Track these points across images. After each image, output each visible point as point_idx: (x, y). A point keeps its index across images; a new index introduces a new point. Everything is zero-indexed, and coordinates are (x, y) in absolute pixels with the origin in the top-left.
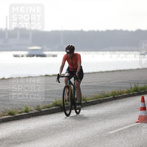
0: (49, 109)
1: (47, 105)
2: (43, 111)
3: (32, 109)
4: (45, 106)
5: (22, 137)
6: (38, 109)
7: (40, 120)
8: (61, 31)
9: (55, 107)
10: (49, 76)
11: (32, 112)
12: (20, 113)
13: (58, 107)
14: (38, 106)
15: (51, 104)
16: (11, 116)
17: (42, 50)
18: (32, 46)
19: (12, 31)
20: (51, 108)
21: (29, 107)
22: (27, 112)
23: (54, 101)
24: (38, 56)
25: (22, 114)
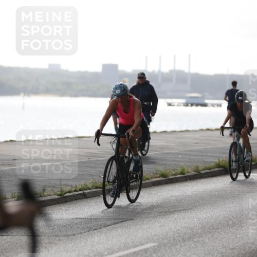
0: (210, 171)
1: (208, 166)
2: (203, 173)
3: (190, 170)
4: (205, 167)
5: (177, 204)
6: (197, 170)
7: (199, 184)
8: (227, 75)
9: (217, 169)
10: (212, 130)
11: (189, 174)
12: (175, 175)
13: (221, 169)
14: (197, 167)
15: (213, 164)
16: (164, 179)
17: (203, 98)
18: (191, 92)
19: (167, 74)
20: (212, 170)
21: (186, 168)
22: (183, 174)
23: (217, 161)
24: (197, 105)
25: (177, 177)
